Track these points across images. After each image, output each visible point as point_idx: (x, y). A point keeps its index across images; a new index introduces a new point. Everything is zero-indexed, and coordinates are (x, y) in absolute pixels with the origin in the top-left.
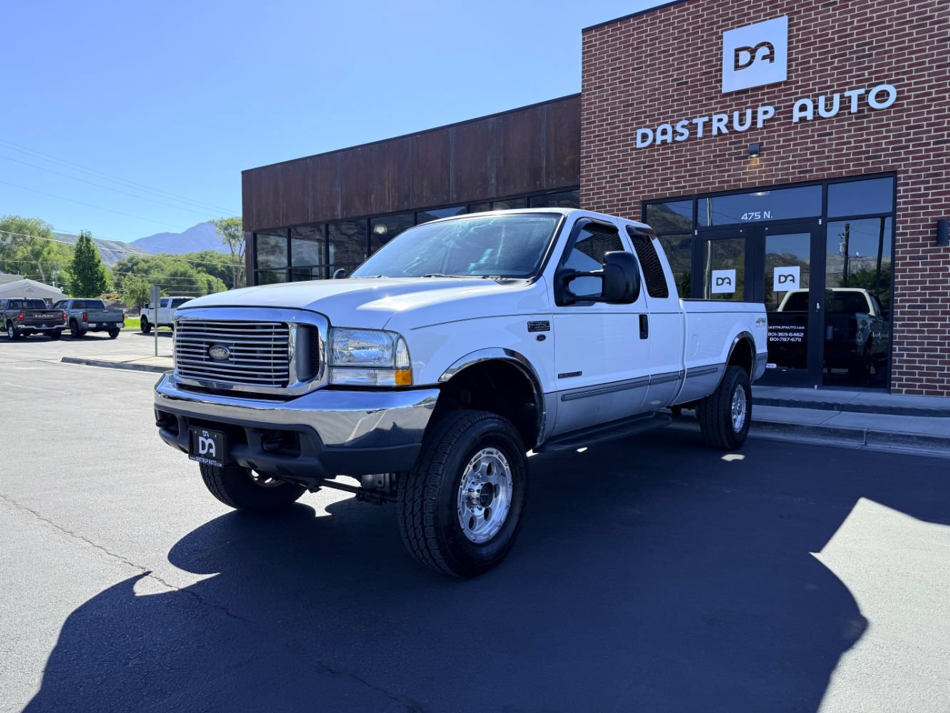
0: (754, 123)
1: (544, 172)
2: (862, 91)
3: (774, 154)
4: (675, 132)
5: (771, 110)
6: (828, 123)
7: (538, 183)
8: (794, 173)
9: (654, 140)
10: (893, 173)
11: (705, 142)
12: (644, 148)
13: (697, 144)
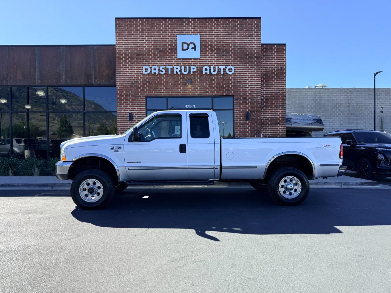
0: (190, 72)
1: (93, 76)
2: (224, 67)
3: (196, 84)
4: (159, 70)
5: (195, 67)
6: (213, 76)
7: (90, 81)
8: (203, 92)
9: (151, 72)
10: (233, 96)
11: (171, 76)
12: (146, 74)
13: (168, 76)
